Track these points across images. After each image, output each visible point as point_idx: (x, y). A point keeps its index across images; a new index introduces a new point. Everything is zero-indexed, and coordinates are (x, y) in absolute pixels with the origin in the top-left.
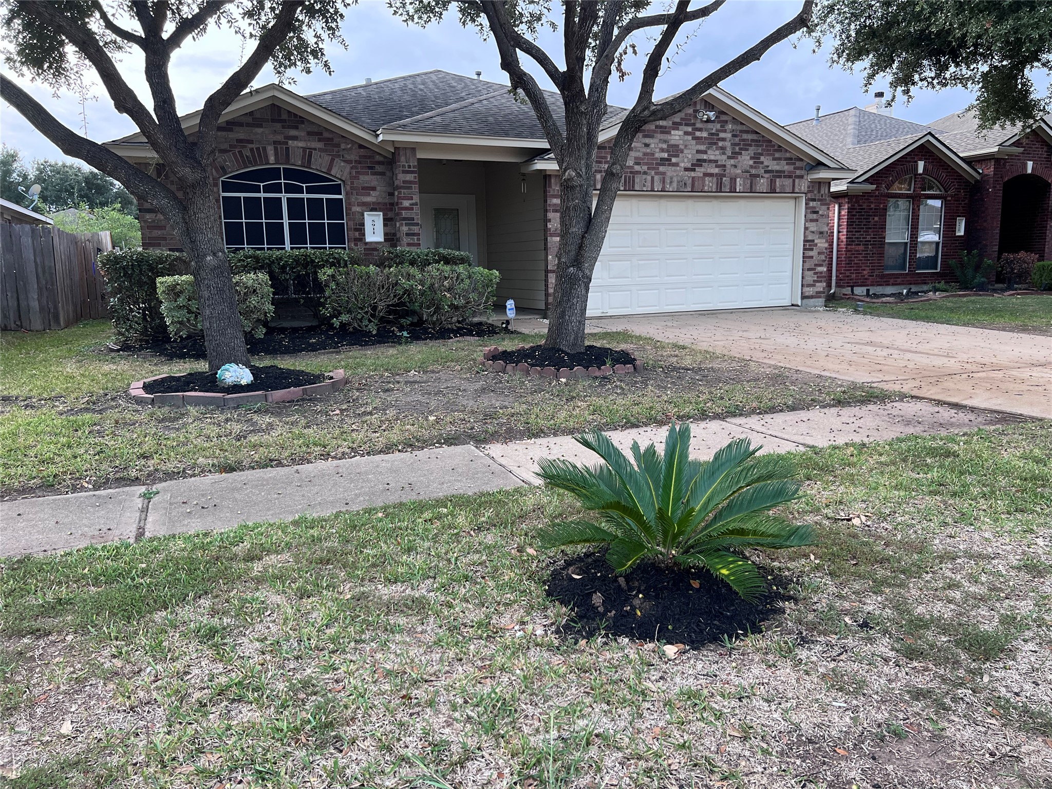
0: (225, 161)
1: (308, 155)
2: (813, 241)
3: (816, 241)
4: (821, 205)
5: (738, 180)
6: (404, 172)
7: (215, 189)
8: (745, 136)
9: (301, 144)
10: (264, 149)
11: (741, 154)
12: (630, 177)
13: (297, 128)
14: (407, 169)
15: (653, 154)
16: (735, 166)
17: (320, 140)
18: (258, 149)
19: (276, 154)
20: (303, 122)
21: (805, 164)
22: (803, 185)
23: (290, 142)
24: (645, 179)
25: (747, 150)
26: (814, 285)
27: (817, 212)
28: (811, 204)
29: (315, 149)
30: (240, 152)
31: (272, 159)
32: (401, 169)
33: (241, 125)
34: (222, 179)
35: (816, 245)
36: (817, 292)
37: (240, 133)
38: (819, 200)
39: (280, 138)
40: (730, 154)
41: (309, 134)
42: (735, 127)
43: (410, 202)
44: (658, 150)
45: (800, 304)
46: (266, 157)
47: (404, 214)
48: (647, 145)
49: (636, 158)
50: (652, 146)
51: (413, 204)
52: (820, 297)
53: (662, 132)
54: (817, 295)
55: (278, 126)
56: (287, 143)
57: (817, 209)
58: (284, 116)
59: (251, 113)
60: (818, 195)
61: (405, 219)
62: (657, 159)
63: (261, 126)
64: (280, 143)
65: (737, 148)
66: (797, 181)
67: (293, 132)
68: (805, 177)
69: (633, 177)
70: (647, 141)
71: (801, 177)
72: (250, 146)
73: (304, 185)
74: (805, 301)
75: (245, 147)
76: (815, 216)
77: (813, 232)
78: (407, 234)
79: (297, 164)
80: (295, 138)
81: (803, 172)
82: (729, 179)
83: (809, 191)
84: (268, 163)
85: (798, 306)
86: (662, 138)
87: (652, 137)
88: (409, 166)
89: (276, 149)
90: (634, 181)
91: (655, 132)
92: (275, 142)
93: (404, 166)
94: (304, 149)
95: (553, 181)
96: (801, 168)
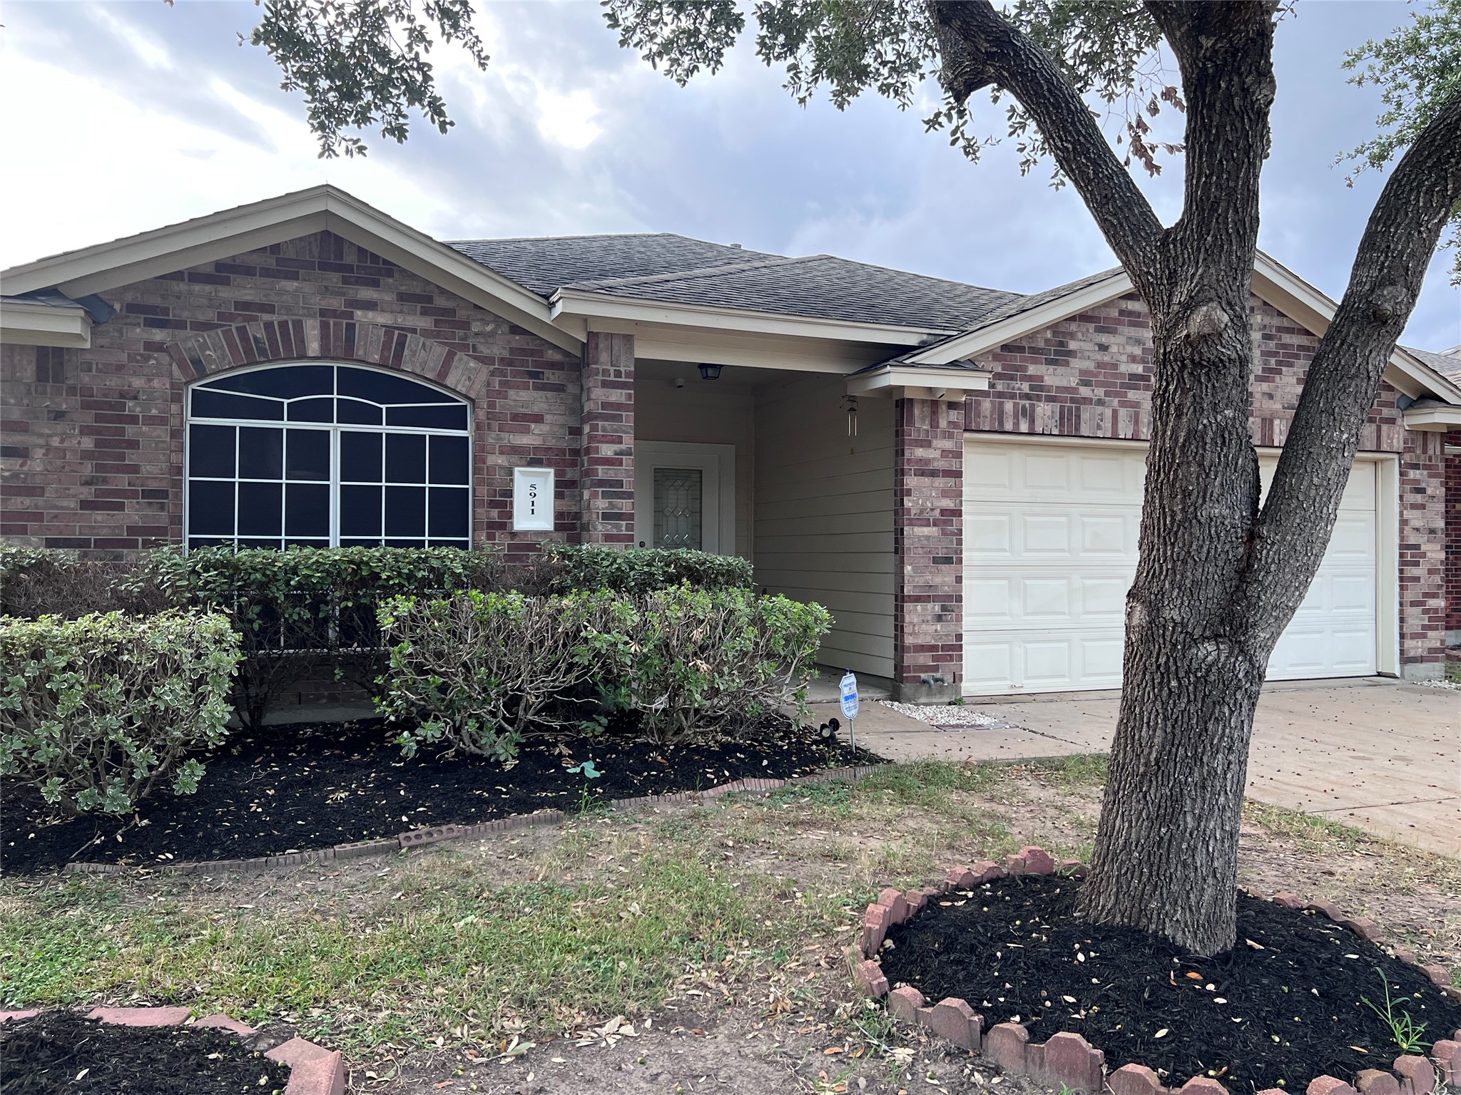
0: (204, 347)
1: (396, 342)
2: (1417, 547)
3: (1423, 548)
4: (1430, 476)
5: (1277, 422)
6: (605, 384)
7: (174, 408)
8: (1287, 339)
9: (383, 319)
10: (299, 325)
12: (1070, 409)
13: (375, 284)
14: (612, 378)
15: (1115, 366)
17: (425, 312)
18: (283, 325)
19: (324, 337)
20: (390, 274)
21: (1398, 396)
22: (1395, 438)
23: (359, 313)
24: (1101, 414)
25: (1291, 365)
26: (1424, 636)
27: (1421, 491)
28: (1413, 474)
29: (414, 331)
30: (242, 330)
31: (313, 347)
32: (600, 377)
33: (248, 271)
34: (195, 386)
35: (1424, 555)
36: (1430, 650)
37: (247, 291)
38: (1426, 467)
39: (336, 303)
41: (403, 297)
42: (1267, 320)
43: (617, 447)
44: (1124, 358)
45: (1398, 674)
46: (302, 341)
47: (602, 472)
48: (1103, 348)
49: (1082, 372)
50: (1114, 349)
51: (621, 453)
52: (1436, 660)
53: (1133, 324)
54: (1431, 656)
55: (335, 278)
56: (351, 316)
57: (1423, 485)
58: (350, 258)
59: (275, 249)
60: (1423, 457)
61: (602, 483)
62: (1122, 375)
63: (294, 276)
64: (334, 313)
66: (1384, 427)
67: (366, 293)
68: (1399, 421)
69: (1078, 409)
70: (1104, 338)
71: (1391, 421)
72: (266, 317)
73: (384, 407)
74: (1410, 668)
75: (255, 319)
76: (1419, 498)
77: (1417, 530)
78: (606, 516)
79: (369, 358)
80: (370, 305)
81: (1394, 412)
82: (1258, 420)
83: (1408, 450)
84: (303, 356)
85: (1394, 677)
86: (1132, 334)
87: (1112, 332)
88: (618, 374)
89: (324, 327)
90: (1078, 417)
91: (1118, 322)
92: (323, 313)
93: (606, 372)
94: (389, 330)
95: (916, 412)
96: (1390, 405)
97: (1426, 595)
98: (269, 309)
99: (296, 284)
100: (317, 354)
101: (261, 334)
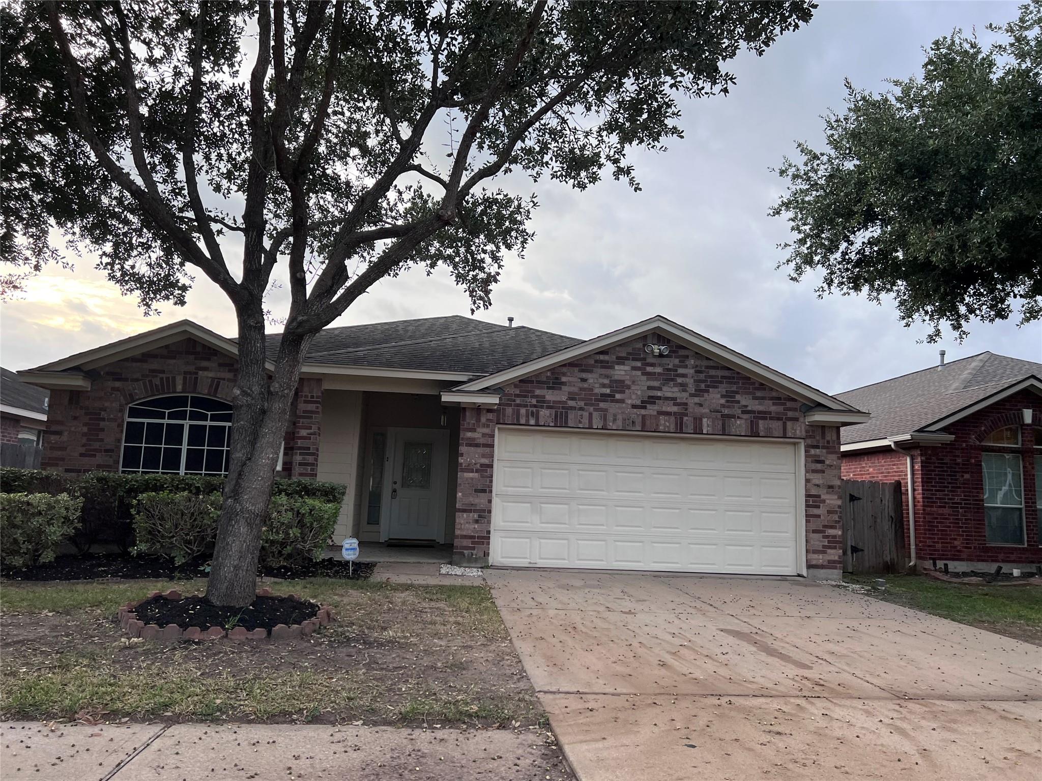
0: (134, 389)
1: (216, 385)
2: (819, 496)
3: (823, 497)
5: (705, 420)
6: (306, 402)
9: (211, 374)
10: (174, 379)
11: (708, 391)
12: (561, 413)
13: (209, 359)
14: (309, 399)
15: (592, 390)
16: (701, 405)
18: (168, 378)
19: (184, 383)
20: (216, 355)
21: (800, 404)
22: (799, 429)
23: (201, 372)
24: (582, 415)
25: (716, 387)
26: (824, 552)
27: (822, 462)
28: (813, 451)
29: (224, 379)
30: (150, 381)
31: (179, 388)
32: (303, 399)
33: (155, 356)
34: (130, 405)
35: (824, 501)
36: (829, 561)
38: (824, 447)
40: (693, 392)
42: (698, 363)
43: (309, 431)
44: (597, 385)
45: (805, 575)
46: (174, 386)
47: (300, 443)
48: (584, 380)
49: (570, 393)
50: (591, 381)
52: (835, 568)
53: (602, 367)
54: (831, 565)
58: (199, 349)
59: (167, 347)
60: (821, 441)
61: (300, 448)
62: (596, 394)
63: (174, 358)
64: (190, 373)
65: (703, 386)
66: (789, 424)
68: (801, 419)
69: (566, 413)
70: (584, 375)
71: (796, 419)
72: (161, 375)
73: (209, 413)
74: (812, 571)
75: (157, 376)
76: (819, 466)
77: (818, 486)
79: (203, 392)
81: (797, 414)
82: (691, 419)
83: (810, 437)
84: (175, 392)
85: (802, 576)
86: (603, 373)
87: (591, 372)
89: (185, 379)
90: (567, 417)
91: (593, 366)
92: (185, 373)
95: (468, 414)
96: (795, 410)
97: (825, 526)
98: (163, 372)
99: (174, 361)
100: (180, 391)
101: (158, 383)
